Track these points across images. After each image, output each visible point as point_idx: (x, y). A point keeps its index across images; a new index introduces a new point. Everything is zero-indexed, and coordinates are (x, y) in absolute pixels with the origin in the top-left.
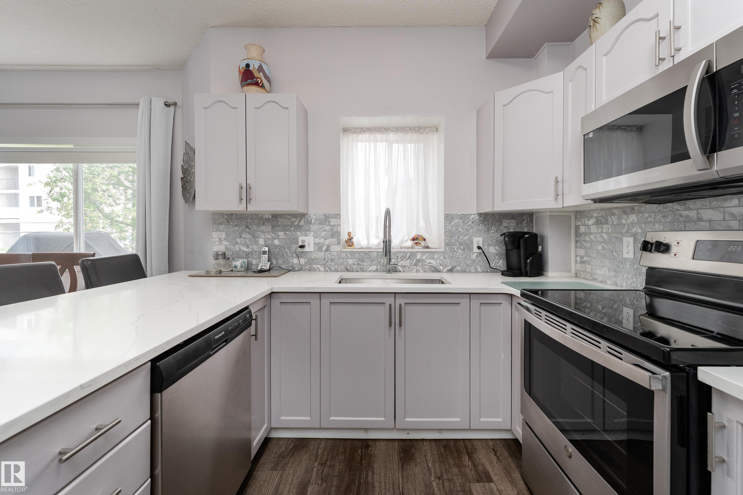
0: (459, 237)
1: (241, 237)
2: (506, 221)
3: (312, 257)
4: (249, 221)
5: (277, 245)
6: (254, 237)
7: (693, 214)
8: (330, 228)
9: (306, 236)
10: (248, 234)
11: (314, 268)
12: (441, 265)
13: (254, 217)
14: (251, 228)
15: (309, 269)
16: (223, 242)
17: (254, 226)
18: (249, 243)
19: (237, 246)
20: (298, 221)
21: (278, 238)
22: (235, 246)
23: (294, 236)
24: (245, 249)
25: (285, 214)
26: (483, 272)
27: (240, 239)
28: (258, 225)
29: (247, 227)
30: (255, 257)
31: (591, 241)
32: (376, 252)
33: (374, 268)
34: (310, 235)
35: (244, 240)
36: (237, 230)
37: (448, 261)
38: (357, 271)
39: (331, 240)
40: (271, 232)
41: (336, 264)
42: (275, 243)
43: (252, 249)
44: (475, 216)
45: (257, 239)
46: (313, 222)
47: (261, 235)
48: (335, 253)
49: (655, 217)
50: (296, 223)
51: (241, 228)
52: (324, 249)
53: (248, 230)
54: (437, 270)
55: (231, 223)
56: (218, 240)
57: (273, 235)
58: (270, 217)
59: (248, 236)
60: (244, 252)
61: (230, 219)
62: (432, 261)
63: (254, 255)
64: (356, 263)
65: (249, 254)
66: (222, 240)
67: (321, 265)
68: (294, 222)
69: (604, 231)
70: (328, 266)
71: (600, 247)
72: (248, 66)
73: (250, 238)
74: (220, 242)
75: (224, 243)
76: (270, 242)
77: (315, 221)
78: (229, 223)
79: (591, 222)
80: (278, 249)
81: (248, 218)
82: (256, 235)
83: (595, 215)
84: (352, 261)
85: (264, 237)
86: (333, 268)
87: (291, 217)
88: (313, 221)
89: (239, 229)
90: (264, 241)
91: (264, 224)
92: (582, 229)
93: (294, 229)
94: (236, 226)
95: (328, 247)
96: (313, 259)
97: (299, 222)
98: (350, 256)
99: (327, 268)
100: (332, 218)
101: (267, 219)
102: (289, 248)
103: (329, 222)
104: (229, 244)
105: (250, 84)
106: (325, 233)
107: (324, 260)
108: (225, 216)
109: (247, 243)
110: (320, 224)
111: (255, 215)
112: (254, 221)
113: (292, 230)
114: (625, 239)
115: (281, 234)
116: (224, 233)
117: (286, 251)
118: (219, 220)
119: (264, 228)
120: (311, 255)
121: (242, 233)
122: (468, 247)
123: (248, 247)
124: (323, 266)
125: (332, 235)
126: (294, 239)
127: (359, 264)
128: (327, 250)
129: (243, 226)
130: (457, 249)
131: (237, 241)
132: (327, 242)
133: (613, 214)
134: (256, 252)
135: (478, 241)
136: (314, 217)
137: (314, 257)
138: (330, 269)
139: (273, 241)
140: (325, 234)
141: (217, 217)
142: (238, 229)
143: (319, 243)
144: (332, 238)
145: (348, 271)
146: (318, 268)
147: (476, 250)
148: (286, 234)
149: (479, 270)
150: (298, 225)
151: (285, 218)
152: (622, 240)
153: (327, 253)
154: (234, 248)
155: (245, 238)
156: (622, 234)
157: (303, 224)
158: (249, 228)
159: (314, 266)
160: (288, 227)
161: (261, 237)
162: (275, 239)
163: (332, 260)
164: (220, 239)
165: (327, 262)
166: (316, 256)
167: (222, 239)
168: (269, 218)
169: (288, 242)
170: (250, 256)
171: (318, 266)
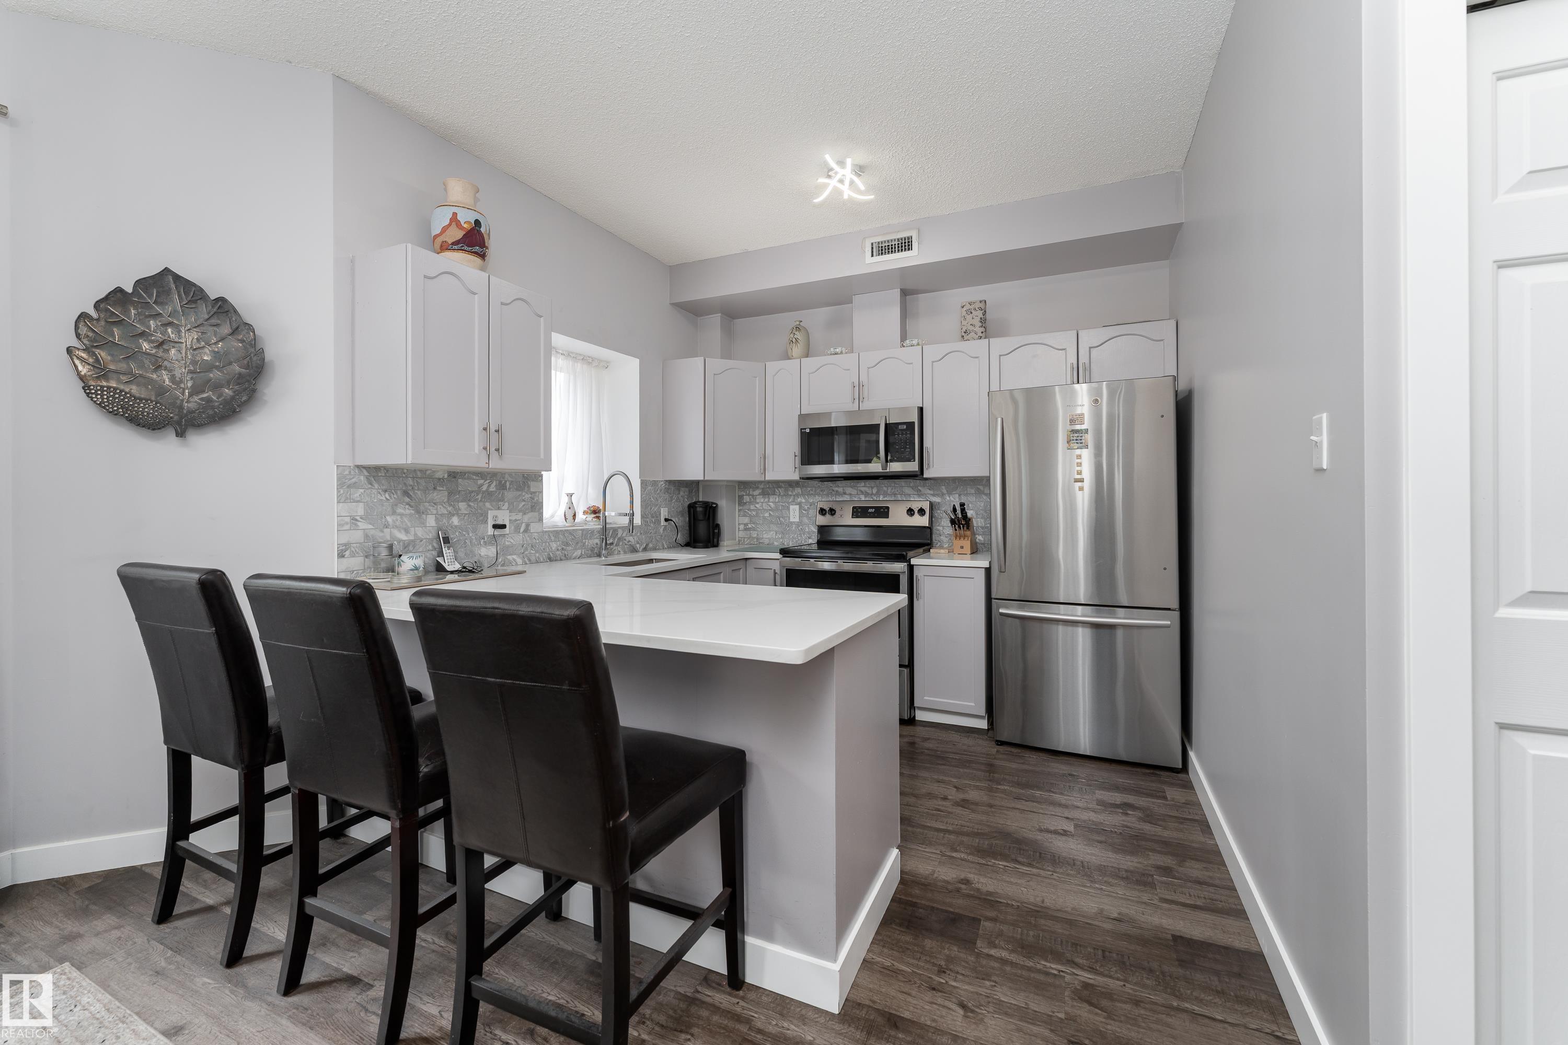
0: (651, 508)
1: (394, 513)
2: (683, 489)
3: (507, 543)
4: (410, 481)
5: (456, 526)
6: (418, 512)
7: (840, 490)
8: (530, 496)
9: (499, 509)
10: (407, 506)
11: (509, 560)
12: (638, 543)
13: (419, 474)
14: (413, 496)
15: (503, 562)
16: (359, 524)
17: (419, 493)
18: (409, 524)
19: (387, 531)
20: (487, 485)
21: (457, 514)
22: (382, 532)
23: (481, 509)
24: (402, 536)
25: (469, 472)
26: (668, 548)
27: (393, 517)
28: (425, 490)
29: (406, 493)
30: (421, 550)
31: (757, 510)
32: (581, 530)
33: (578, 553)
34: (503, 508)
35: (401, 518)
36: (386, 498)
37: (644, 537)
38: (561, 560)
39: (531, 515)
40: (447, 504)
41: (537, 552)
42: (452, 522)
43: (415, 534)
44: (662, 483)
45: (424, 516)
46: (508, 487)
47: (431, 508)
48: (536, 534)
49: (815, 491)
50: (484, 488)
51: (395, 496)
52: (522, 530)
53: (407, 500)
54: (634, 550)
55: (376, 486)
56: (348, 519)
57: (450, 509)
58: (446, 476)
59: (408, 512)
60: (399, 541)
61: (374, 477)
62: (631, 539)
63: (417, 547)
64: (560, 548)
65: (409, 545)
66: (357, 520)
67: (518, 555)
68: (482, 485)
69: (771, 500)
70: (527, 556)
71: (767, 515)
72: (477, 222)
73: (411, 515)
74: (353, 523)
75: (362, 525)
76: (444, 521)
77: (510, 484)
78: (371, 484)
79: (757, 492)
80: (457, 534)
81: (407, 477)
82: (422, 508)
83: (762, 486)
84: (555, 545)
85: (435, 512)
86: (533, 558)
87: (477, 478)
88: (508, 484)
89: (390, 497)
90: (435, 520)
91: (435, 488)
92: (746, 499)
93: (481, 498)
94: (386, 491)
95: (528, 525)
96: (508, 547)
97: (489, 486)
98: (553, 538)
99: (526, 559)
100: (533, 481)
101: (439, 479)
102: (474, 531)
103: (529, 487)
104: (371, 527)
105: (476, 253)
106: (523, 503)
107: (523, 546)
108: (365, 471)
109: (406, 524)
110: (517, 490)
111: (421, 471)
112: (418, 483)
113: (478, 499)
114: (792, 507)
115: (462, 505)
116: (361, 505)
117: (471, 535)
118: (351, 479)
119: (435, 496)
120: (505, 541)
121: (396, 505)
122: (657, 519)
123: (407, 531)
124: (521, 556)
125: (532, 507)
126: (482, 514)
127: (563, 549)
128: (526, 530)
129: (399, 492)
130: (650, 522)
131: (386, 520)
132: (526, 518)
133: (781, 487)
134: (421, 541)
135: (664, 513)
136: (510, 479)
137: (509, 543)
138: (530, 560)
139: (449, 519)
140: (524, 505)
141: (347, 472)
142: (388, 498)
143: (516, 520)
144: (532, 511)
145: (550, 561)
146: (514, 560)
147: (663, 523)
148: (469, 506)
149: (666, 546)
150: (487, 490)
151: (469, 478)
152: (788, 509)
153: (526, 535)
154: (381, 534)
155: (401, 515)
156: (789, 503)
157: (494, 489)
158: (409, 496)
159: (509, 557)
160: (473, 495)
161: (430, 513)
162: (453, 515)
163: (532, 546)
164: (354, 519)
165: (526, 549)
166: (512, 541)
167: (358, 518)
168: (443, 479)
169: (473, 521)
170: (411, 548)
171: (514, 557)
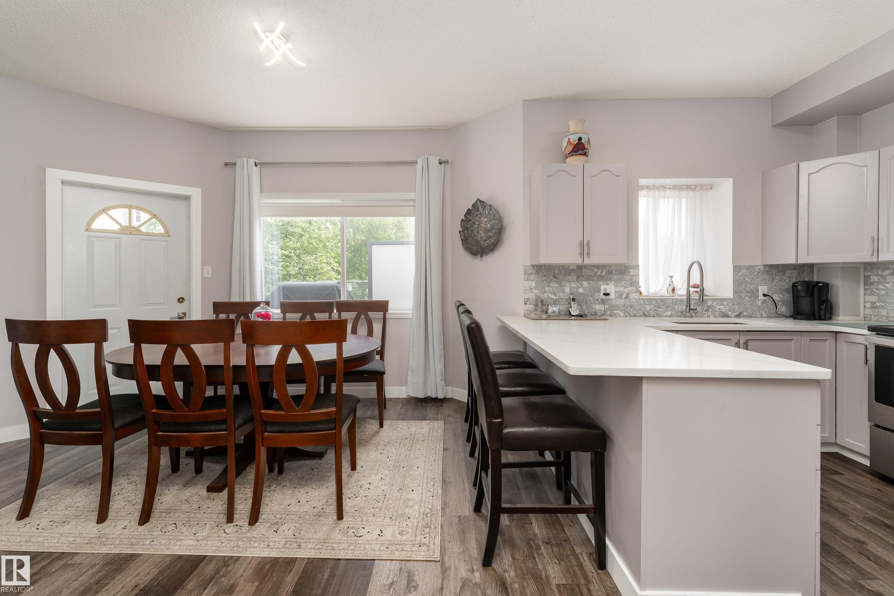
0: (746, 286)
1: (549, 286)
2: (788, 271)
3: (613, 304)
4: (557, 271)
5: (581, 293)
6: (561, 286)
8: (630, 277)
9: (608, 284)
10: (555, 283)
11: (614, 313)
12: (730, 311)
13: (561, 268)
14: (558, 278)
15: (610, 314)
16: (533, 290)
17: (561, 276)
18: (556, 291)
19: (545, 294)
20: (600, 272)
21: (582, 287)
22: (543, 294)
23: (597, 285)
24: (553, 297)
25: (589, 266)
26: (768, 317)
27: (548, 288)
28: (565, 275)
29: (555, 277)
30: (562, 303)
31: (887, 289)
32: (672, 299)
33: (669, 313)
34: (611, 284)
35: (552, 288)
36: (545, 279)
37: (736, 307)
38: (654, 316)
39: (630, 288)
40: (576, 282)
41: (634, 310)
42: (579, 291)
43: (559, 296)
44: (761, 267)
45: (564, 288)
46: (614, 273)
47: (567, 284)
48: (634, 300)
50: (599, 274)
51: (549, 278)
52: (624, 297)
53: (555, 280)
54: (726, 316)
55: (541, 274)
56: (528, 288)
57: (578, 284)
58: (576, 268)
59: (555, 285)
60: (551, 299)
61: (539, 270)
62: (722, 307)
63: (560, 302)
64: (653, 309)
65: (556, 301)
66: (532, 289)
67: (621, 311)
68: (597, 272)
70: (627, 312)
72: (580, 139)
73: (557, 287)
74: (530, 290)
75: (534, 291)
76: (575, 290)
77: (615, 271)
78: (538, 273)
79: (886, 272)
80: (582, 297)
81: (555, 269)
82: (563, 284)
84: (649, 307)
85: (569, 286)
86: (632, 314)
87: (594, 268)
88: (614, 271)
89: (547, 278)
90: (570, 290)
91: (569, 274)
92: (874, 279)
93: (597, 279)
94: (545, 276)
95: (628, 295)
96: (614, 306)
97: (602, 272)
98: (647, 303)
99: (626, 314)
100: (632, 269)
101: (572, 270)
102: (592, 296)
103: (629, 272)
104: (538, 292)
105: (580, 154)
106: (624, 282)
107: (624, 306)
108: (535, 267)
109: (555, 291)
110: (620, 274)
111: (562, 266)
112: (561, 272)
113: (594, 279)
115: (585, 283)
116: (534, 282)
117: (590, 298)
118: (529, 271)
119: (569, 278)
120: (612, 302)
121: (550, 282)
122: (754, 294)
123: (555, 294)
124: (623, 311)
125: (631, 284)
126: (597, 288)
127: (655, 310)
128: (627, 297)
129: (551, 276)
130: (745, 297)
131: (545, 289)
132: (627, 290)
134: (562, 300)
135: (763, 289)
136: (615, 268)
137: (615, 304)
138: (629, 314)
139: (577, 289)
140: (625, 283)
141: (528, 268)
142: (546, 279)
143: (619, 291)
144: (631, 287)
145: (645, 316)
147: (761, 297)
148: (589, 283)
149: (764, 315)
150: (600, 275)
151: (589, 269)
153: (627, 300)
154: (543, 295)
155: (552, 287)
157: (605, 274)
158: (556, 278)
159: (614, 311)
160: (591, 277)
161: (567, 286)
162: (580, 287)
163: (631, 307)
164: (531, 288)
165: (627, 308)
166: (617, 303)
167: (532, 288)
168: (574, 269)
169: (591, 291)
170: (557, 302)
171: (618, 312)
